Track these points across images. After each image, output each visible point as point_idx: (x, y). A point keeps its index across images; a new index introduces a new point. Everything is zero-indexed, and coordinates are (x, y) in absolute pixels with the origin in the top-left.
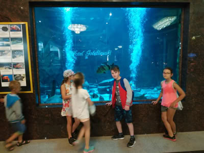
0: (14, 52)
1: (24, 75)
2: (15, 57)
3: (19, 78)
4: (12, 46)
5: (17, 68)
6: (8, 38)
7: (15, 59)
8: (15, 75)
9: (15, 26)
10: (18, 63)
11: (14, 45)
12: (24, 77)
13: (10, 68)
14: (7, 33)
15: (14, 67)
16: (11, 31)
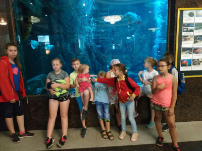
0: (196, 37)
2: (197, 42)
4: (195, 31)
6: (193, 24)
7: (196, 44)
8: (193, 60)
10: (198, 48)
11: (197, 31)
13: (190, 53)
14: (193, 18)
15: (194, 52)
16: (197, 16)
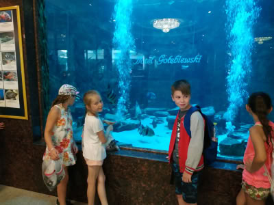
1: (16, 90)
3: (11, 95)
5: (9, 80)
9: (5, 13)
12: (16, 94)
